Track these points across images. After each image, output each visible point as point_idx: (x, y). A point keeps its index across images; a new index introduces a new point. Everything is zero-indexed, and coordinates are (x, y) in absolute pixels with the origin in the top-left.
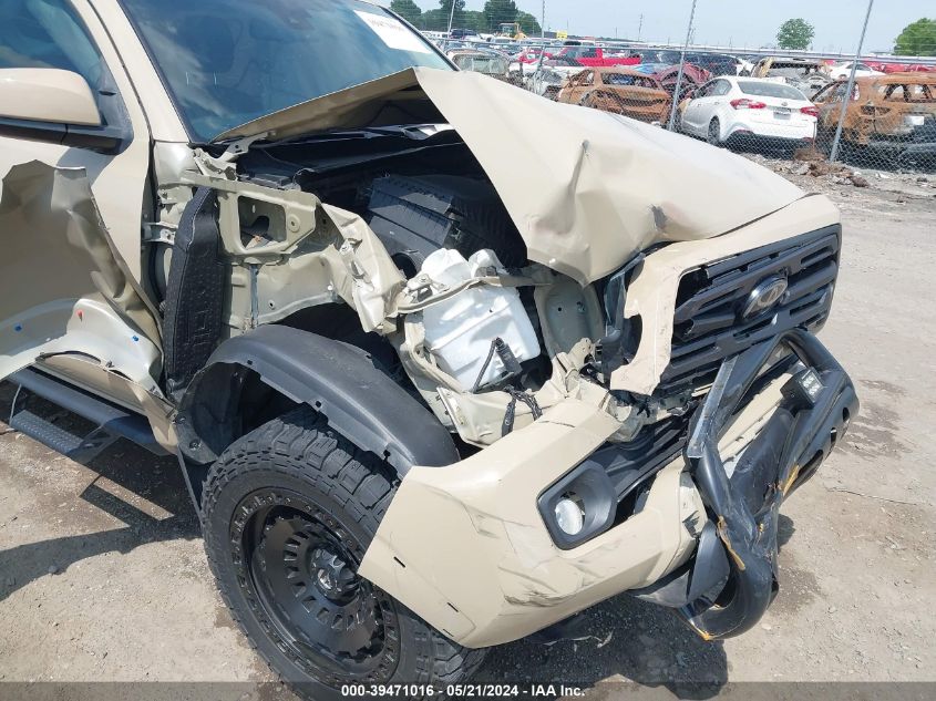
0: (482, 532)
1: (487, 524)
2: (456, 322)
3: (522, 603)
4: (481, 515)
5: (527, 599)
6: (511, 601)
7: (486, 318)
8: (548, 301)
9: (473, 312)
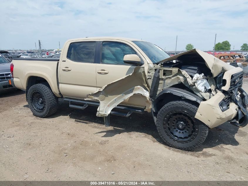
0: (213, 109)
1: (214, 107)
2: (199, 84)
3: (219, 119)
4: (213, 106)
5: (219, 118)
6: (218, 118)
7: (203, 83)
8: (209, 81)
9: (201, 82)
